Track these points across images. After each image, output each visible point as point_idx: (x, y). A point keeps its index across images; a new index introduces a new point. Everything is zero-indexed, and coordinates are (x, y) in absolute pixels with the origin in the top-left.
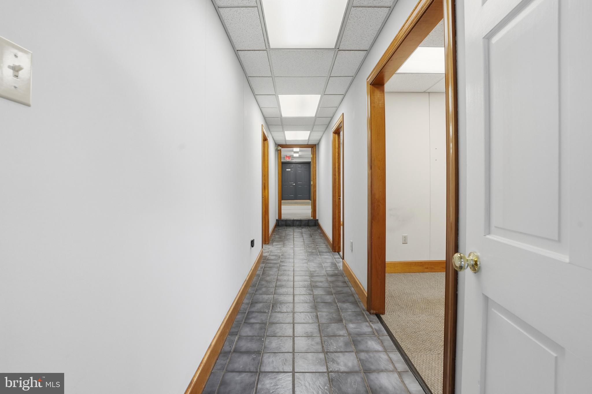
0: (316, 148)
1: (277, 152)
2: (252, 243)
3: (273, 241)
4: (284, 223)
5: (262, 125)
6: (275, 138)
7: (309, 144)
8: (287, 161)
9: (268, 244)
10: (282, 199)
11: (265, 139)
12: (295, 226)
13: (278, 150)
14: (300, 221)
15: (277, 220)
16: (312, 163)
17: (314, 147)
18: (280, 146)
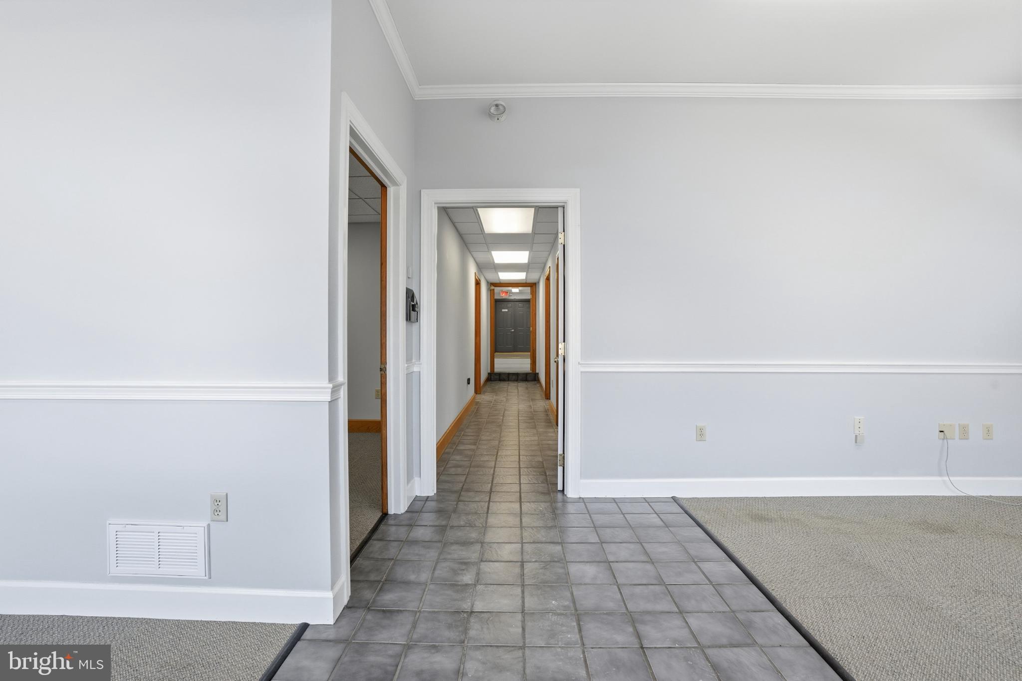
0: (536, 287)
1: (489, 292)
2: (469, 380)
3: (485, 392)
4: (497, 377)
5: (475, 273)
6: (487, 278)
7: (527, 282)
8: (503, 298)
9: (480, 394)
10: (496, 351)
11: (478, 283)
12: (511, 381)
13: (491, 290)
14: (517, 374)
15: (489, 373)
16: (531, 301)
17: (533, 286)
18: (493, 285)
